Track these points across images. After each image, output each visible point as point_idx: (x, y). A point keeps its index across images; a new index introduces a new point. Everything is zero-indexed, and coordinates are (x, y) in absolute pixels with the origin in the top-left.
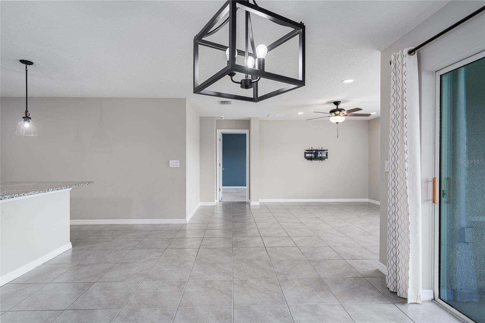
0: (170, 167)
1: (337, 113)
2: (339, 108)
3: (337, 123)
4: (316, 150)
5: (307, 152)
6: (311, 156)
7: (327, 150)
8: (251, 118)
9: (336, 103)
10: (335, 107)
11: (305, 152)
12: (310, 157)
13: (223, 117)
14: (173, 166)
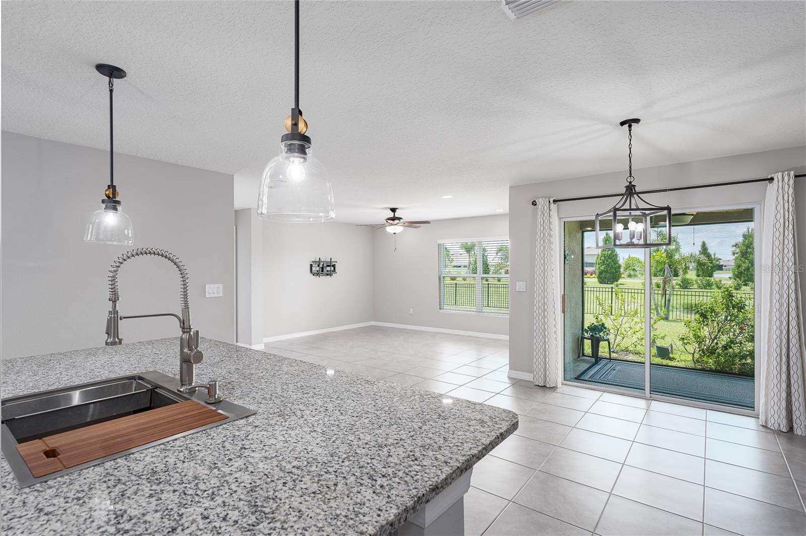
0: (207, 296)
1: (396, 221)
2: (396, 216)
3: (395, 234)
4: (324, 262)
5: (312, 264)
6: (318, 270)
7: (335, 262)
9: (393, 210)
10: (391, 215)
11: (310, 265)
12: (317, 272)
14: (212, 295)
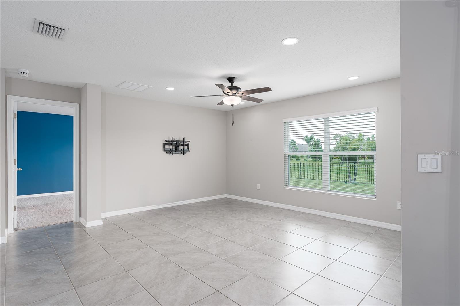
1: (235, 91)
2: (234, 85)
4: (177, 141)
5: (166, 142)
6: (171, 148)
7: (189, 141)
8: (87, 83)
9: (231, 80)
11: (164, 143)
12: (170, 150)
13: (27, 71)
